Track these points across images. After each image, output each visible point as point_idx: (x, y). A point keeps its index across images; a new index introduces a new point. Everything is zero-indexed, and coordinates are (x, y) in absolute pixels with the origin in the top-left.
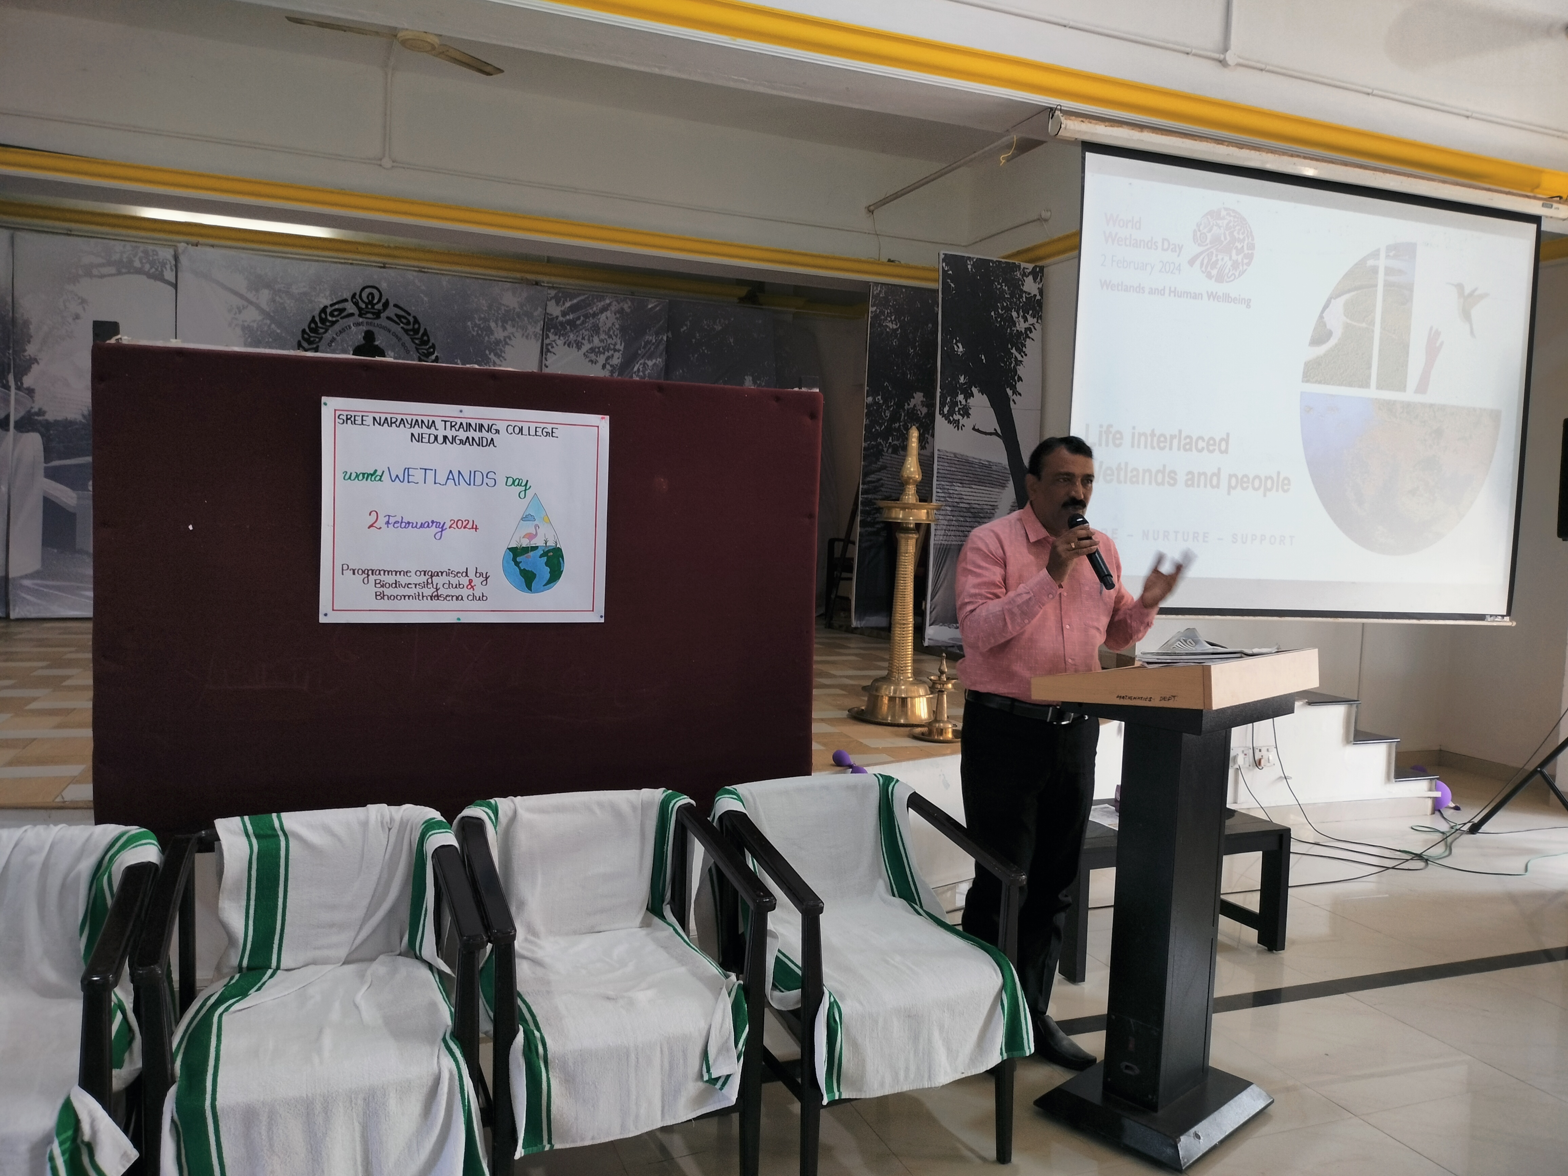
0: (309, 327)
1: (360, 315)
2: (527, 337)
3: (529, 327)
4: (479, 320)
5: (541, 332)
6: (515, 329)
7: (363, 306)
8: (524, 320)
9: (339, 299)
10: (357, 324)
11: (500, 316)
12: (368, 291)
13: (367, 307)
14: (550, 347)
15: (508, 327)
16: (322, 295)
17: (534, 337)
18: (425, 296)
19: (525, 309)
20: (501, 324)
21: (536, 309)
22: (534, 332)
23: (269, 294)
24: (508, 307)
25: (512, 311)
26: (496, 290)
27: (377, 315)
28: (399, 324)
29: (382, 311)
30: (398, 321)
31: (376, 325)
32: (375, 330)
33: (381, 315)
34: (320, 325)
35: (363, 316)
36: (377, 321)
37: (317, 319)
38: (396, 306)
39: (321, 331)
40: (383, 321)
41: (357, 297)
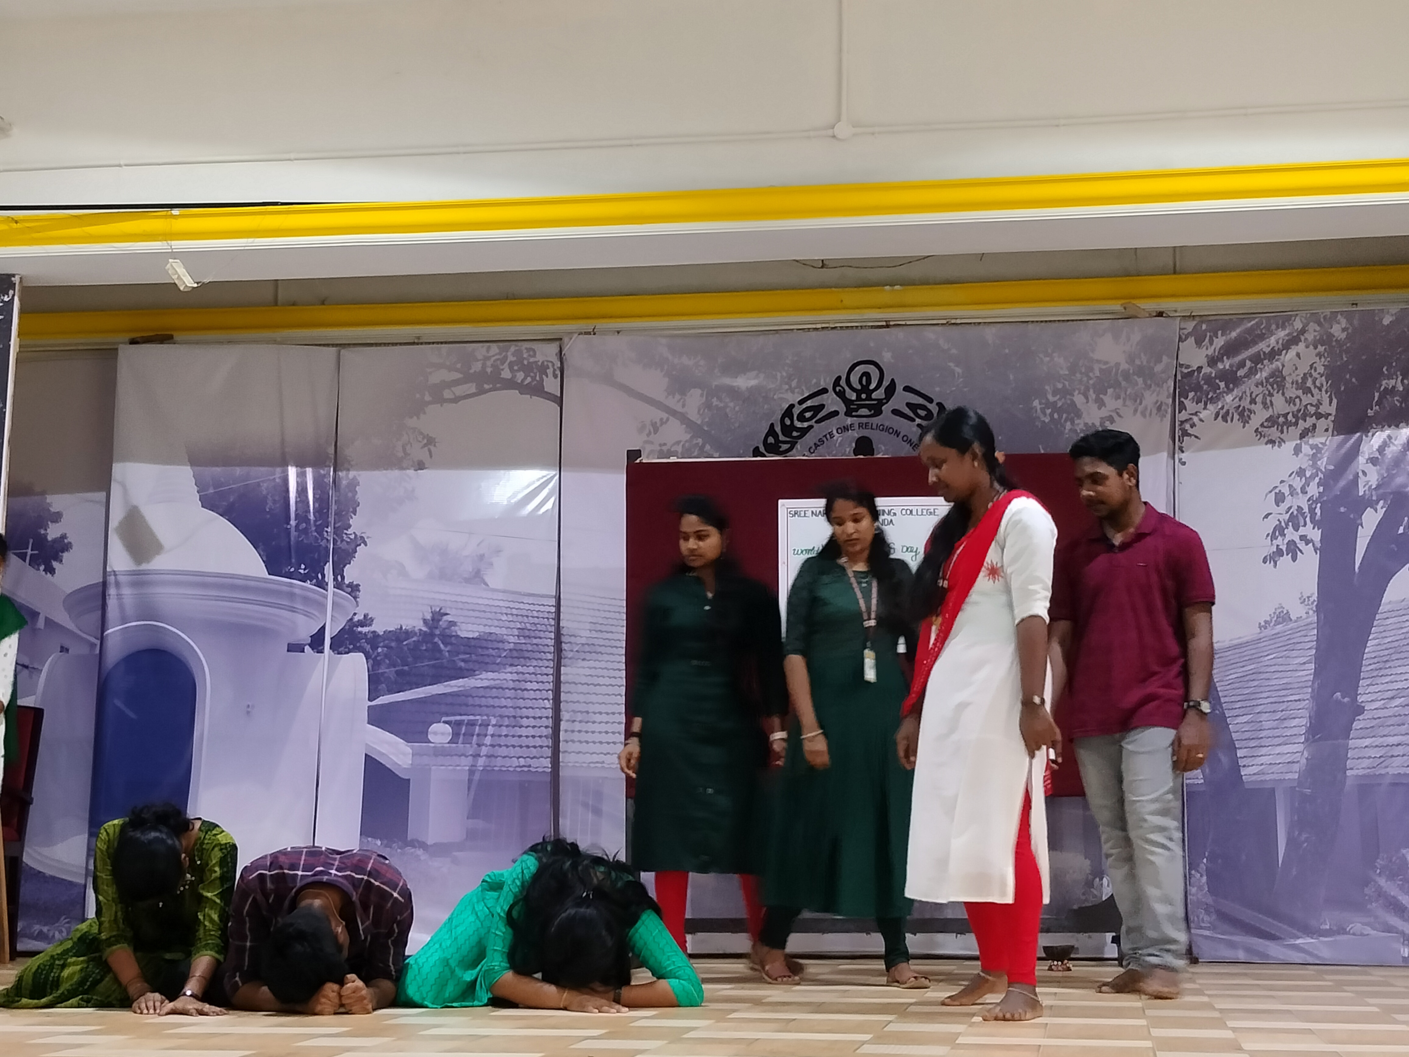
0: (766, 443)
2: (1143, 414)
3: (1147, 394)
4: (1054, 395)
5: (1171, 400)
6: (1120, 401)
7: (853, 396)
8: (1137, 384)
9: (812, 390)
10: (846, 429)
11: (1091, 382)
12: (860, 369)
13: (859, 397)
14: (1187, 426)
15: (1106, 399)
16: (787, 387)
17: (1156, 411)
18: (957, 366)
19: (1138, 362)
20: (1094, 396)
21: (1159, 360)
22: (1157, 402)
23: (702, 395)
24: (1106, 363)
25: (1114, 370)
26: (1083, 335)
27: (877, 409)
28: (913, 420)
29: (885, 401)
30: (912, 415)
31: (874, 426)
32: (874, 435)
33: (883, 408)
34: (782, 438)
35: (854, 414)
36: (875, 420)
37: (778, 429)
38: (907, 389)
39: (784, 447)
40: (886, 417)
41: (843, 383)
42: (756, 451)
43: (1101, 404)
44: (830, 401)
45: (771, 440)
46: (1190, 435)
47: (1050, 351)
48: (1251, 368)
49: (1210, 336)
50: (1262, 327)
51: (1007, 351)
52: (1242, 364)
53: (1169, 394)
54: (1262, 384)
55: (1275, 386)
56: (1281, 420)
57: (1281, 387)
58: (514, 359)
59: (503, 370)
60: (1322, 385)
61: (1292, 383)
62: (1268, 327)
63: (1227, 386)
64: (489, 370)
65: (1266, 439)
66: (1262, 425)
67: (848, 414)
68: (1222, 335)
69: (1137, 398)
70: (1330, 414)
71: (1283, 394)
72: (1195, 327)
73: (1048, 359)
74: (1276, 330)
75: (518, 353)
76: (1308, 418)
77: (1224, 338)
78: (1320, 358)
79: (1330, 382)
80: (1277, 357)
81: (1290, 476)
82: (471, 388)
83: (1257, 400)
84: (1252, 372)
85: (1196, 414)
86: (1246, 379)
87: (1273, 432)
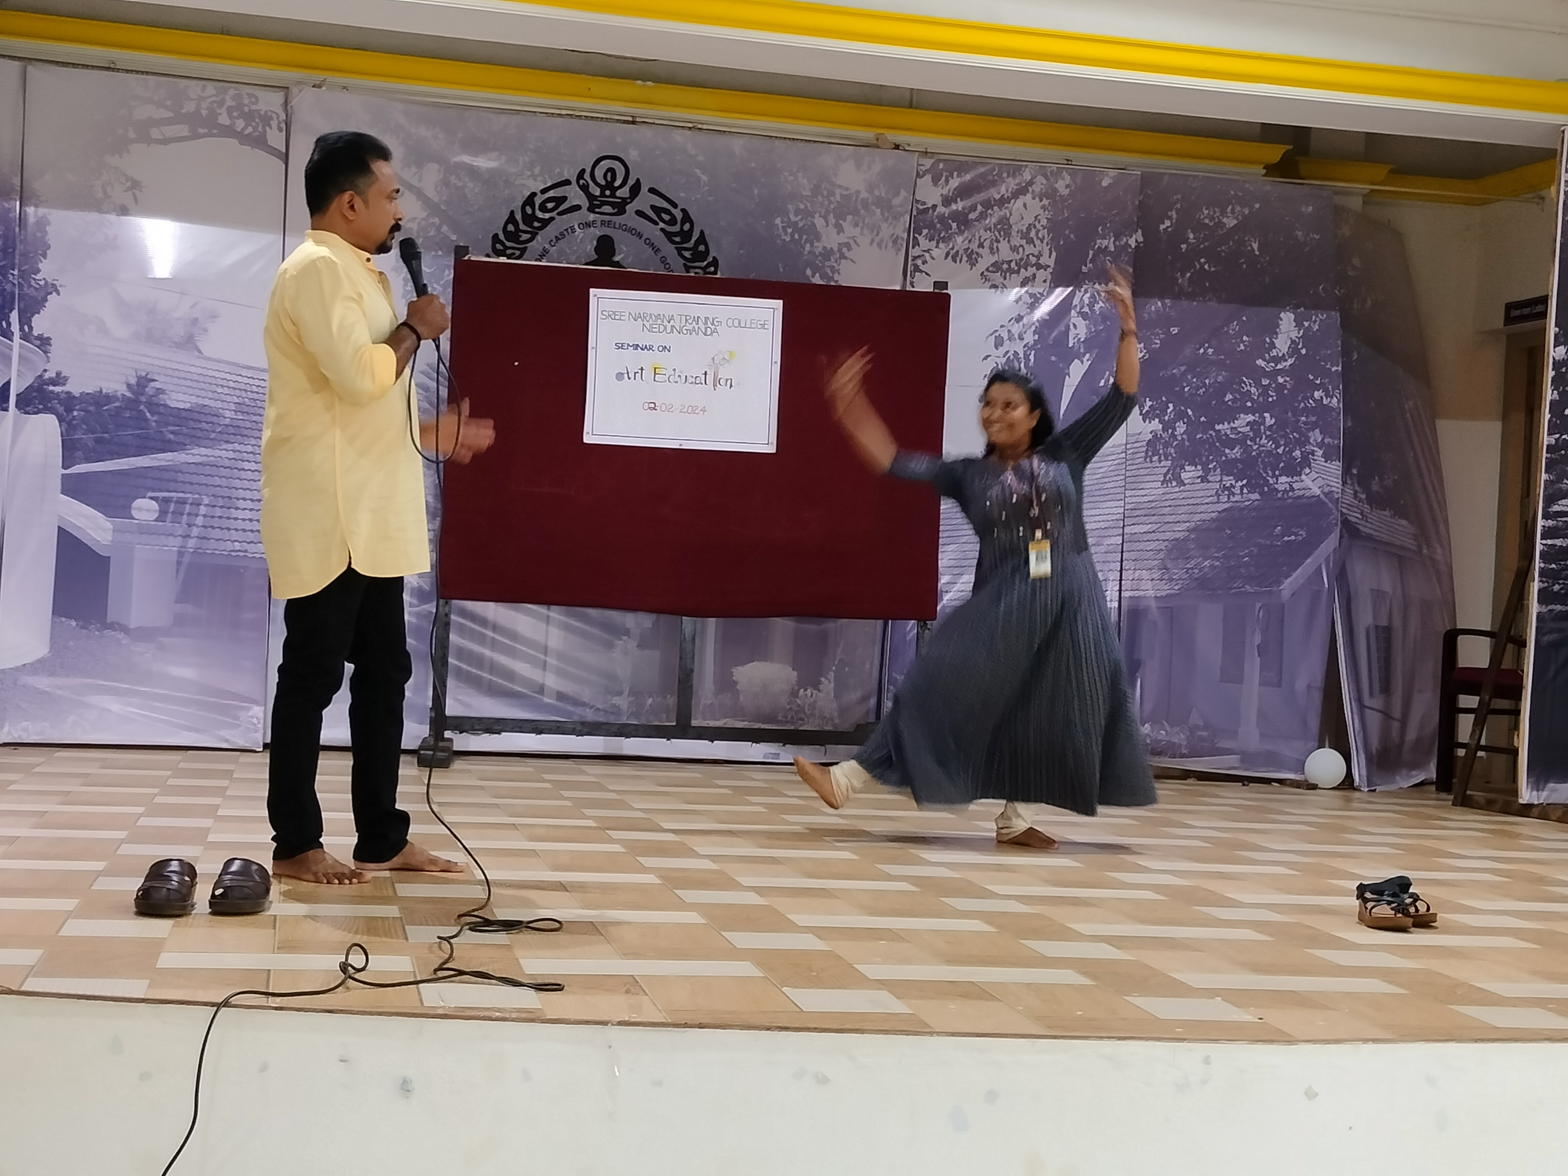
0: (504, 230)
2: (879, 246)
3: (884, 226)
4: (796, 215)
5: (906, 234)
6: (858, 229)
7: (597, 192)
8: (875, 215)
9: (555, 180)
10: (588, 225)
11: (832, 206)
12: (605, 164)
13: (602, 194)
14: (919, 262)
15: (846, 227)
16: (529, 173)
17: (892, 244)
18: (703, 174)
19: (877, 193)
20: (834, 221)
21: (898, 194)
22: (893, 234)
23: (439, 171)
24: (847, 189)
25: (854, 198)
26: (827, 158)
27: (620, 208)
28: (657, 224)
29: (628, 200)
30: (656, 218)
31: (617, 226)
32: (617, 235)
33: (627, 207)
34: (522, 227)
35: (597, 210)
36: (618, 220)
37: (518, 217)
38: (652, 191)
39: (525, 237)
40: (629, 218)
41: (587, 176)
42: (495, 237)
43: (840, 229)
44: (572, 195)
45: (511, 228)
46: (921, 271)
47: (795, 170)
48: (981, 213)
49: (946, 176)
50: (994, 173)
51: (753, 165)
52: (973, 208)
53: (905, 228)
54: (990, 229)
55: (1002, 233)
56: (1005, 266)
57: (1008, 235)
58: (234, 104)
59: (220, 114)
60: (1044, 237)
61: (1018, 232)
62: (1000, 174)
63: (958, 227)
64: (204, 112)
65: (990, 283)
66: (987, 270)
67: (591, 209)
68: (958, 176)
69: (875, 229)
70: (1049, 266)
71: (1009, 241)
72: (933, 163)
73: (792, 178)
74: (1008, 176)
75: (238, 97)
76: (1029, 268)
77: (959, 179)
78: (1044, 211)
79: (1051, 235)
80: (1006, 205)
81: (1010, 321)
82: (183, 130)
83: (985, 244)
84: (983, 216)
85: (928, 251)
86: (976, 223)
87: (997, 277)
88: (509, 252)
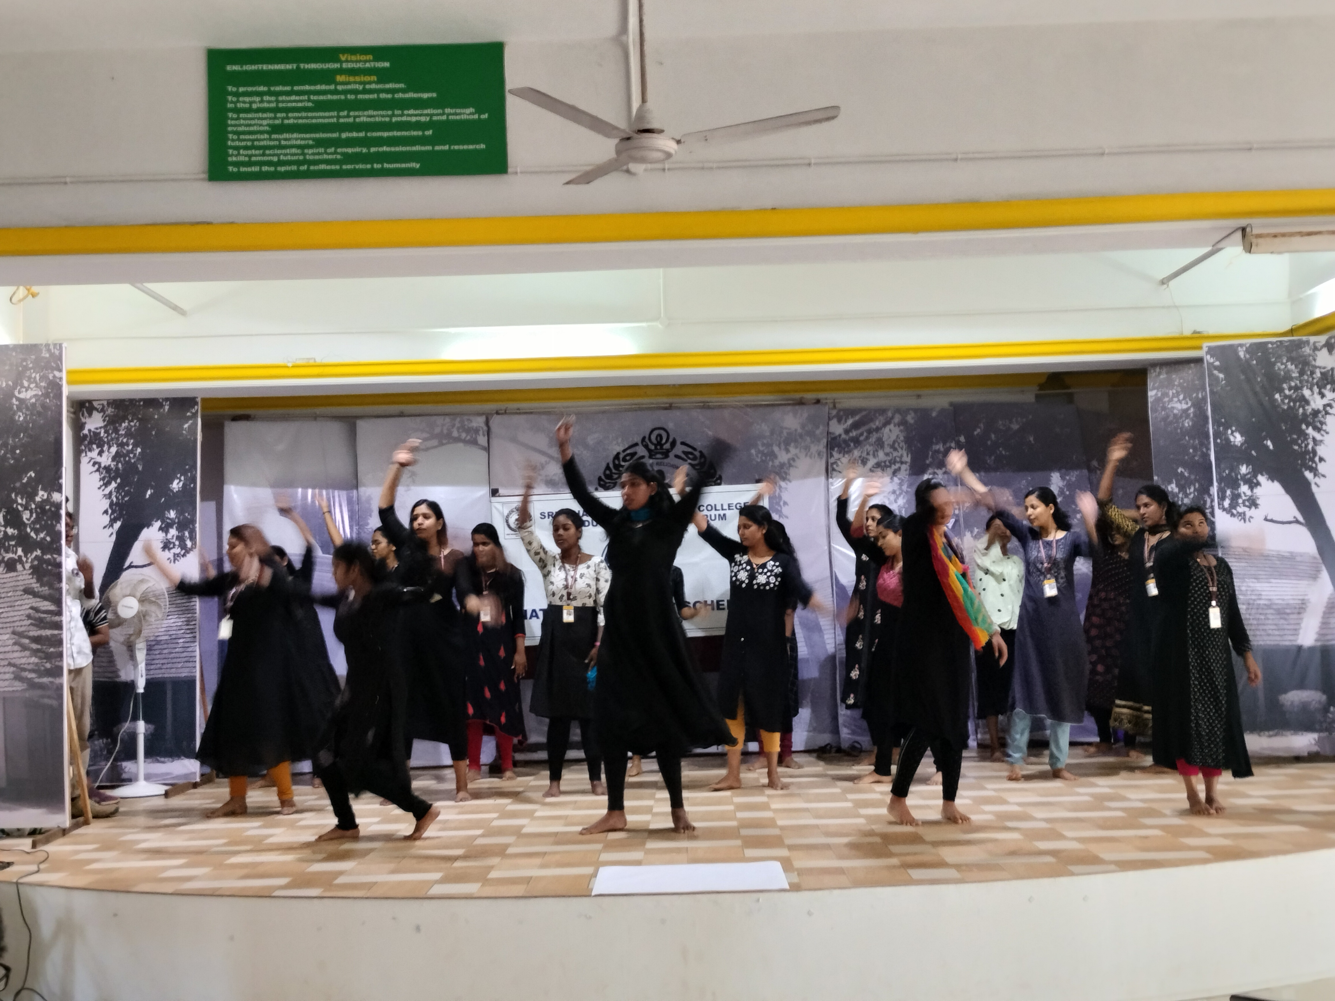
0: (604, 473)
1: (650, 457)
3: (813, 446)
4: (762, 446)
6: (798, 451)
7: (653, 447)
8: (807, 440)
9: (630, 444)
11: (782, 439)
12: (656, 433)
13: (656, 448)
14: (834, 465)
15: (791, 449)
16: (615, 442)
17: (817, 456)
20: (784, 447)
22: (818, 450)
26: (777, 414)
27: (666, 454)
28: (686, 461)
29: (670, 450)
30: (686, 458)
31: (665, 465)
32: (665, 469)
33: (670, 454)
34: (614, 471)
35: (653, 457)
36: (666, 461)
37: (611, 466)
38: (683, 443)
39: (615, 476)
40: (671, 459)
41: (647, 440)
42: (600, 479)
43: (788, 451)
44: (640, 450)
45: (608, 472)
46: (835, 472)
47: (760, 423)
48: (867, 436)
49: (845, 418)
50: (871, 415)
51: (736, 423)
52: (862, 434)
53: (825, 447)
54: (872, 445)
55: (879, 446)
56: (883, 464)
57: (883, 447)
58: (459, 425)
59: (453, 431)
60: (903, 446)
61: (888, 445)
62: (874, 415)
63: (854, 445)
64: (445, 431)
66: (873, 467)
68: (852, 417)
69: (807, 448)
70: (907, 463)
71: (883, 450)
72: (836, 412)
74: (879, 416)
75: (461, 422)
76: (896, 464)
77: (852, 419)
78: (901, 433)
79: (907, 445)
80: (879, 431)
82: (435, 442)
83: (870, 453)
84: (867, 438)
85: (839, 459)
86: (864, 442)
87: (879, 471)
88: (608, 485)
